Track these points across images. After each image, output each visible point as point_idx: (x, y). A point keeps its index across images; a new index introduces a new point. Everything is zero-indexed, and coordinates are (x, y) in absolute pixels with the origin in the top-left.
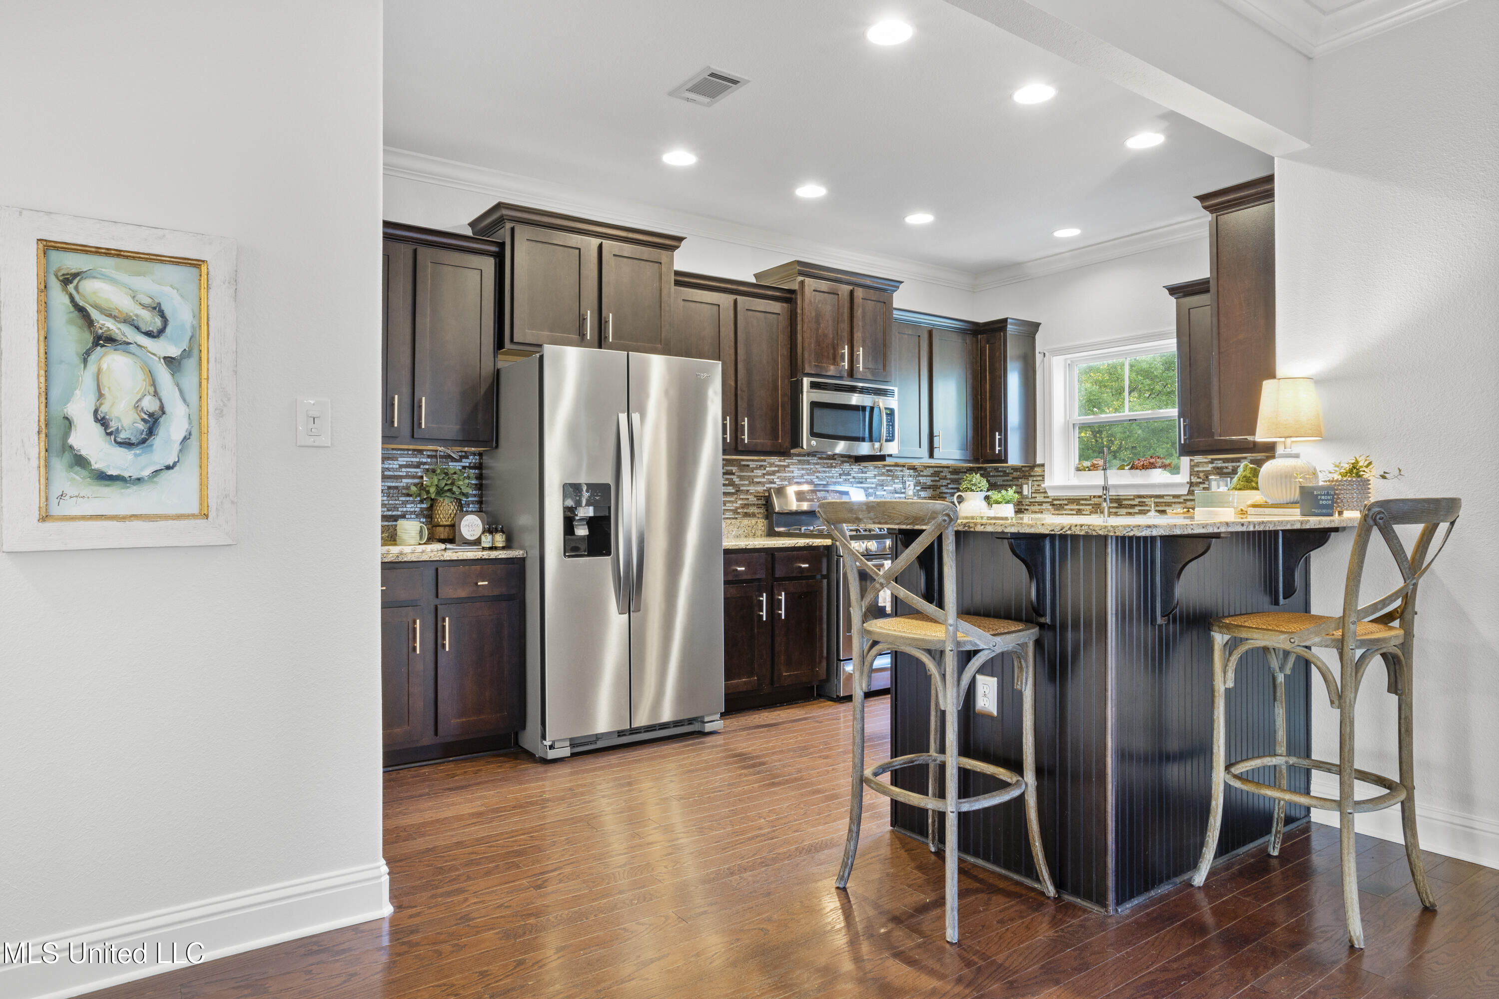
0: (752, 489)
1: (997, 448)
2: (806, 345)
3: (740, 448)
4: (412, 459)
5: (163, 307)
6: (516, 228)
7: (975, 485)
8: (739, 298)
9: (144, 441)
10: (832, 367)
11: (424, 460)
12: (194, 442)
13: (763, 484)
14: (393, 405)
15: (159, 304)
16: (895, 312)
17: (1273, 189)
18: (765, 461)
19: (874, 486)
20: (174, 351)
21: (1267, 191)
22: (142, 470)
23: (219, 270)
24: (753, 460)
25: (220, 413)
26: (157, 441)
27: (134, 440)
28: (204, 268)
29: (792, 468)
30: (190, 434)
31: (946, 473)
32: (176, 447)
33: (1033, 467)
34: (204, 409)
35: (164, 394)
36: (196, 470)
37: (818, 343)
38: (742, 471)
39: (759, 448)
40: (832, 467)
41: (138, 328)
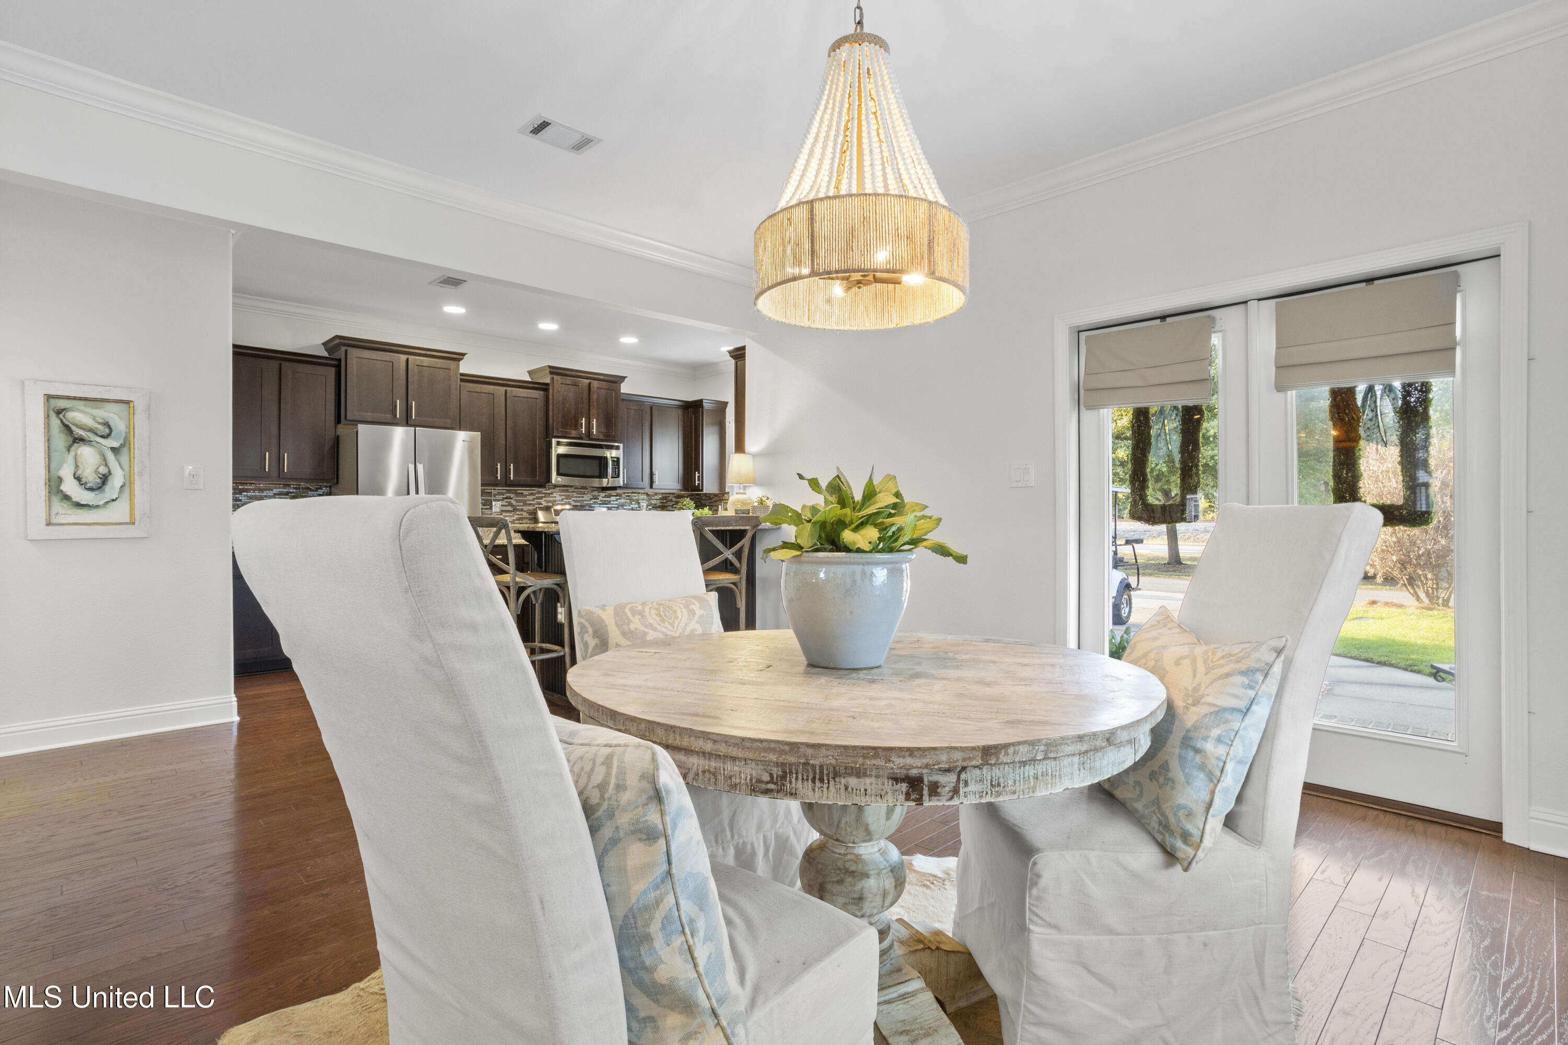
0: (525, 508)
1: (697, 482)
2: (555, 418)
3: (508, 483)
4: (283, 490)
5: (110, 423)
6: (348, 351)
7: (685, 505)
8: (508, 389)
9: (100, 488)
10: (574, 432)
11: (292, 491)
12: (127, 489)
13: (533, 505)
14: (265, 458)
15: (108, 422)
16: (622, 395)
17: (745, 353)
18: (534, 490)
19: (616, 506)
20: (116, 444)
21: (742, 354)
22: (100, 500)
23: (140, 405)
24: (526, 490)
25: (141, 474)
26: (107, 488)
27: (94, 487)
28: (131, 404)
29: (555, 495)
30: (125, 484)
31: (671, 497)
32: (117, 490)
33: (723, 494)
34: (132, 471)
35: (110, 465)
36: (128, 501)
37: (564, 417)
38: (517, 497)
39: (522, 483)
40: (584, 494)
41: (96, 434)
